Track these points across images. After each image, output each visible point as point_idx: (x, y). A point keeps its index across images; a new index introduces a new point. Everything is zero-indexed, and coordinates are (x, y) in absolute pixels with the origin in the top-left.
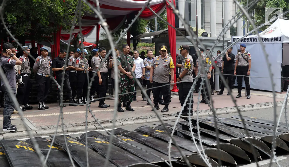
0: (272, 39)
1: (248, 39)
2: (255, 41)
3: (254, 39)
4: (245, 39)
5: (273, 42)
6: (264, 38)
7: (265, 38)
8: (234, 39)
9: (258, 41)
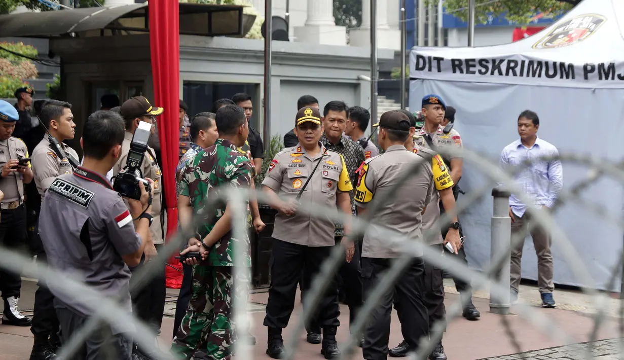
0: (589, 68)
1: (484, 63)
2: (515, 74)
3: (512, 65)
4: (471, 63)
5: (595, 83)
6: (555, 64)
7: (558, 64)
8: (421, 61)
9: (528, 75)
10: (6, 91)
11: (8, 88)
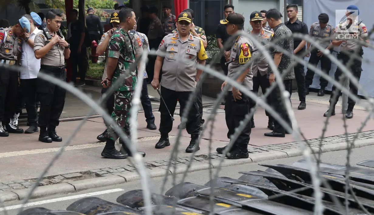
10: (105, 6)
11: (107, 4)
